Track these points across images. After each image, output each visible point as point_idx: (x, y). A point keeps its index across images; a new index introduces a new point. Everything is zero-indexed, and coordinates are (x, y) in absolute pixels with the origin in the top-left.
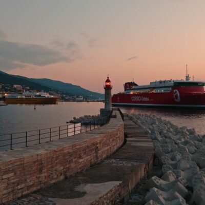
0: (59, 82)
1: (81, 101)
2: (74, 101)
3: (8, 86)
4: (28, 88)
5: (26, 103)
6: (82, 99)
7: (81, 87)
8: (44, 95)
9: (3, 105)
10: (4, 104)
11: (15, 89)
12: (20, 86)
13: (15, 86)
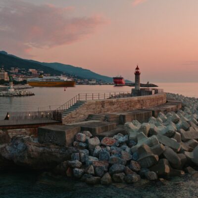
0: (68, 65)
1: (94, 84)
2: (88, 84)
3: (24, 71)
4: (42, 72)
5: (47, 86)
6: (95, 82)
7: (91, 70)
8: (63, 79)
9: (30, 88)
10: (30, 86)
11: (31, 73)
12: (34, 70)
13: (31, 70)
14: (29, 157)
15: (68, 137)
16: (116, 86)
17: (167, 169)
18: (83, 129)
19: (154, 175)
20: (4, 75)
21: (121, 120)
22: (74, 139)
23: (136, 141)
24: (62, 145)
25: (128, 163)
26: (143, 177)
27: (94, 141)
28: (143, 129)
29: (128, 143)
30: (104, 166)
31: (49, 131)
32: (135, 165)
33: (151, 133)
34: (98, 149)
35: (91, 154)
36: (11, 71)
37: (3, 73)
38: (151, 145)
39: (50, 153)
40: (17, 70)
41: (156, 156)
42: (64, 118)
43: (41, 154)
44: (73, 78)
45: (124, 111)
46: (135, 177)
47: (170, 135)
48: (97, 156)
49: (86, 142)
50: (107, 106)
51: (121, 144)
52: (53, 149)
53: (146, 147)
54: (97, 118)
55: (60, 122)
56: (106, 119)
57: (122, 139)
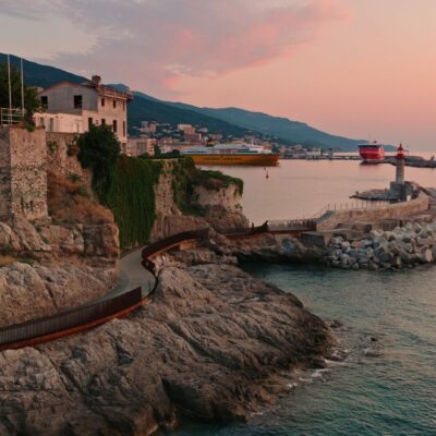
1: (317, 158)
3: (167, 128)
6: (319, 153)
8: (254, 149)
11: (182, 132)
12: (189, 126)
13: (181, 127)
14: (301, 253)
15: (326, 240)
16: (365, 163)
17: (399, 262)
18: (336, 235)
19: (389, 265)
20: (145, 144)
21: (368, 229)
22: (330, 242)
23: (378, 245)
24: (322, 246)
25: (371, 258)
26: (381, 266)
27: (346, 244)
28: (384, 236)
29: (372, 246)
30: (355, 259)
31: (310, 236)
32: (376, 259)
33: (392, 239)
34: (349, 249)
35: (343, 252)
36: (142, 130)
37: (143, 140)
38: (389, 247)
39: (313, 252)
40: (153, 128)
41: (392, 254)
42: (318, 226)
43: (307, 252)
44: (270, 142)
45: (371, 220)
46: (375, 266)
47: (407, 240)
48: (349, 254)
49: (340, 244)
50: (354, 216)
51: (367, 246)
52: (315, 248)
53: (386, 248)
54: (346, 226)
55: (314, 229)
56: (354, 227)
57: (367, 242)
